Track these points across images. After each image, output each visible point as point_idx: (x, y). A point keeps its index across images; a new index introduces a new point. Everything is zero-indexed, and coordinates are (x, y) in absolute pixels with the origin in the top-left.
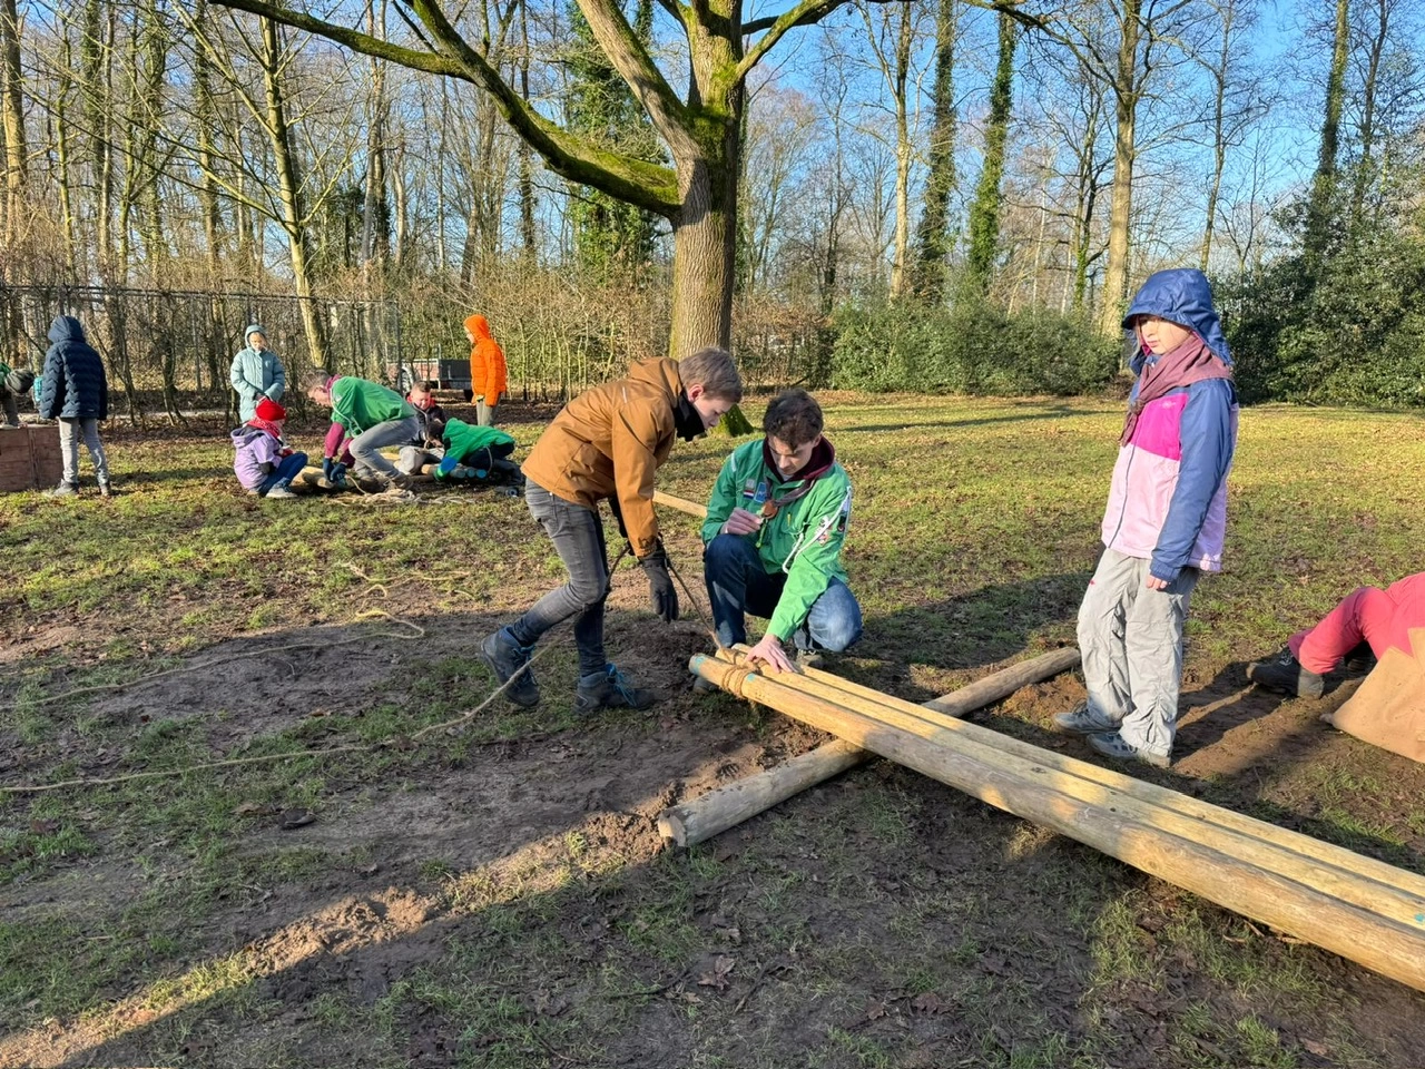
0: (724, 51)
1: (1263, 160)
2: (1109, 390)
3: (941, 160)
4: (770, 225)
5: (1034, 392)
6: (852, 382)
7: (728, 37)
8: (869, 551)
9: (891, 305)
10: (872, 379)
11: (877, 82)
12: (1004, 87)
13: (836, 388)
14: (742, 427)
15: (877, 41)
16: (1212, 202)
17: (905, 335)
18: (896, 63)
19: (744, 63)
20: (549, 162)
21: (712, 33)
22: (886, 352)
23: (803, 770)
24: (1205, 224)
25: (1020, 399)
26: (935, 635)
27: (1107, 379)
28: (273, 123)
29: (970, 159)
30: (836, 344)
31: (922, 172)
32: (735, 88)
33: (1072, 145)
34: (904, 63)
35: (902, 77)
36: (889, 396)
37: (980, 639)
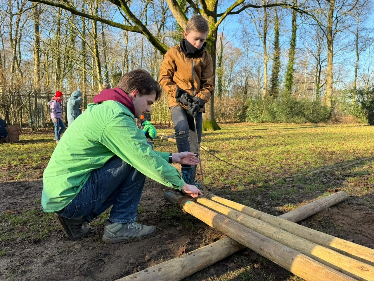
0: (212, 20)
1: (371, 57)
2: (329, 122)
3: (277, 59)
4: (230, 81)
5: (306, 122)
6: (252, 120)
7: (213, 16)
8: (254, 159)
9: (263, 99)
10: (258, 119)
11: (258, 40)
12: (294, 40)
13: (247, 122)
14: (217, 128)
15: (258, 29)
16: (356, 69)
17: (267, 106)
18: (263, 35)
19: (217, 23)
20: (161, 52)
21: (208, 15)
22: (262, 111)
23: (204, 256)
24: (354, 76)
25: (302, 124)
26: (279, 186)
27: (328, 118)
28: (95, 52)
29: (285, 61)
30: (247, 109)
31: (271, 63)
32: (215, 31)
33: (314, 56)
34: (265, 34)
35: (265, 38)
36: (263, 124)
37: (299, 188)
